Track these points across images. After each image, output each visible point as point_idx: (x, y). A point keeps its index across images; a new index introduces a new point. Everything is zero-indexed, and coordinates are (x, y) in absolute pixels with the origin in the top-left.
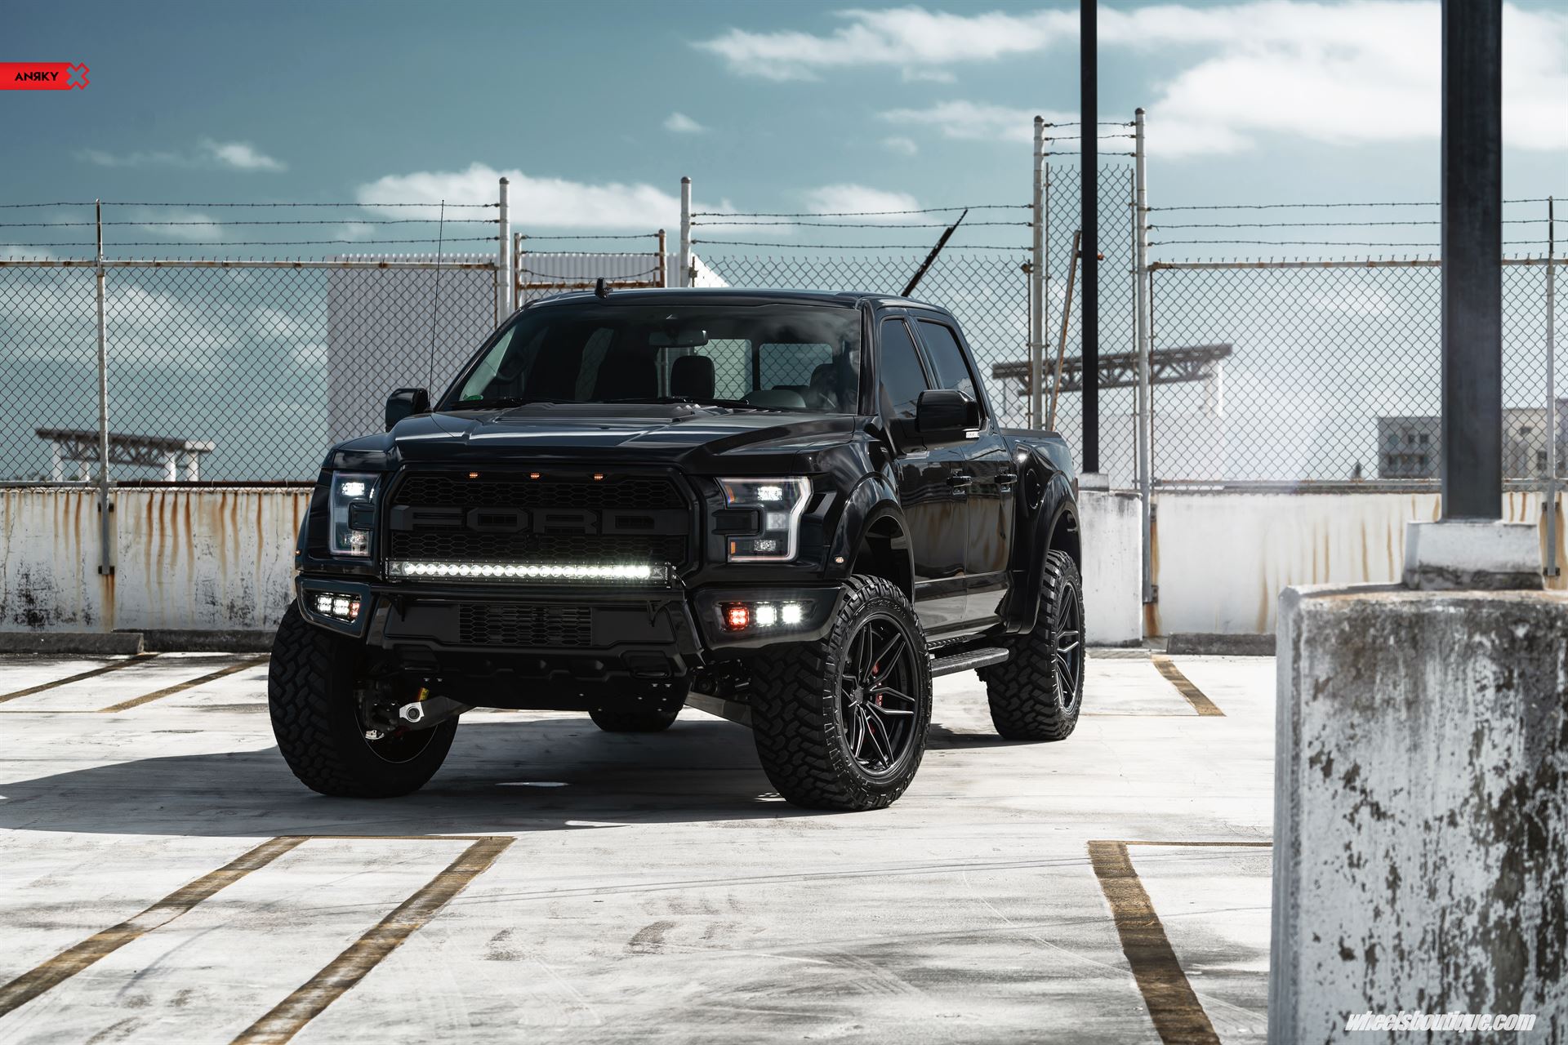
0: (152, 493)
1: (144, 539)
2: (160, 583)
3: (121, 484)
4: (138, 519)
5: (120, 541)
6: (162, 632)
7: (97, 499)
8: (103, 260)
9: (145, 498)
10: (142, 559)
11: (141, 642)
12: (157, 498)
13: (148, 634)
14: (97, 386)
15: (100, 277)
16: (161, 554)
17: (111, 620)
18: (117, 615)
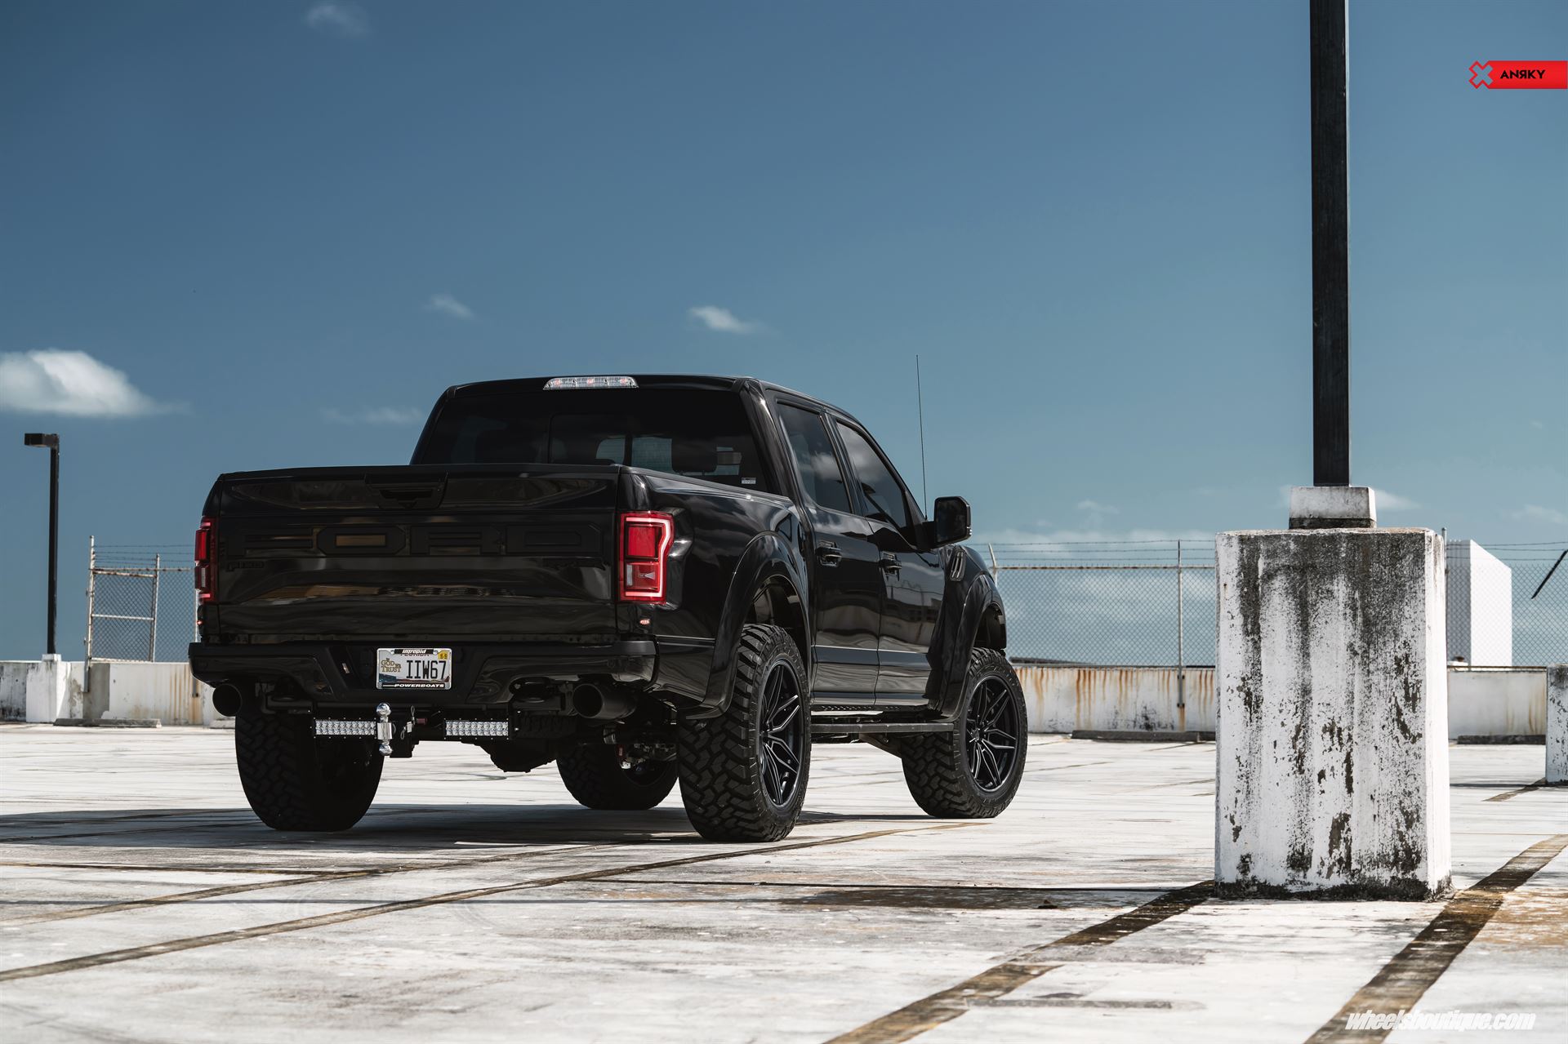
0: (1201, 671)
1: (1198, 691)
2: (1205, 711)
3: (1188, 667)
4: (1195, 682)
5: (1187, 692)
6: (1207, 732)
7: (1177, 673)
8: (1180, 566)
9: (1198, 673)
10: (1197, 700)
11: (1198, 736)
12: (1204, 673)
13: (1201, 733)
14: (1177, 623)
15: (1179, 573)
16: (1205, 698)
17: (1183, 727)
18: (1186, 725)
